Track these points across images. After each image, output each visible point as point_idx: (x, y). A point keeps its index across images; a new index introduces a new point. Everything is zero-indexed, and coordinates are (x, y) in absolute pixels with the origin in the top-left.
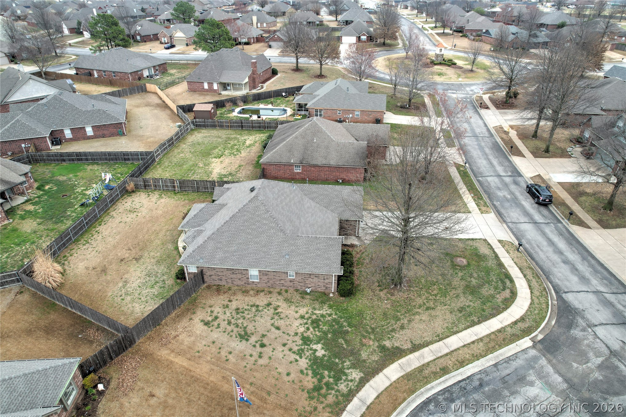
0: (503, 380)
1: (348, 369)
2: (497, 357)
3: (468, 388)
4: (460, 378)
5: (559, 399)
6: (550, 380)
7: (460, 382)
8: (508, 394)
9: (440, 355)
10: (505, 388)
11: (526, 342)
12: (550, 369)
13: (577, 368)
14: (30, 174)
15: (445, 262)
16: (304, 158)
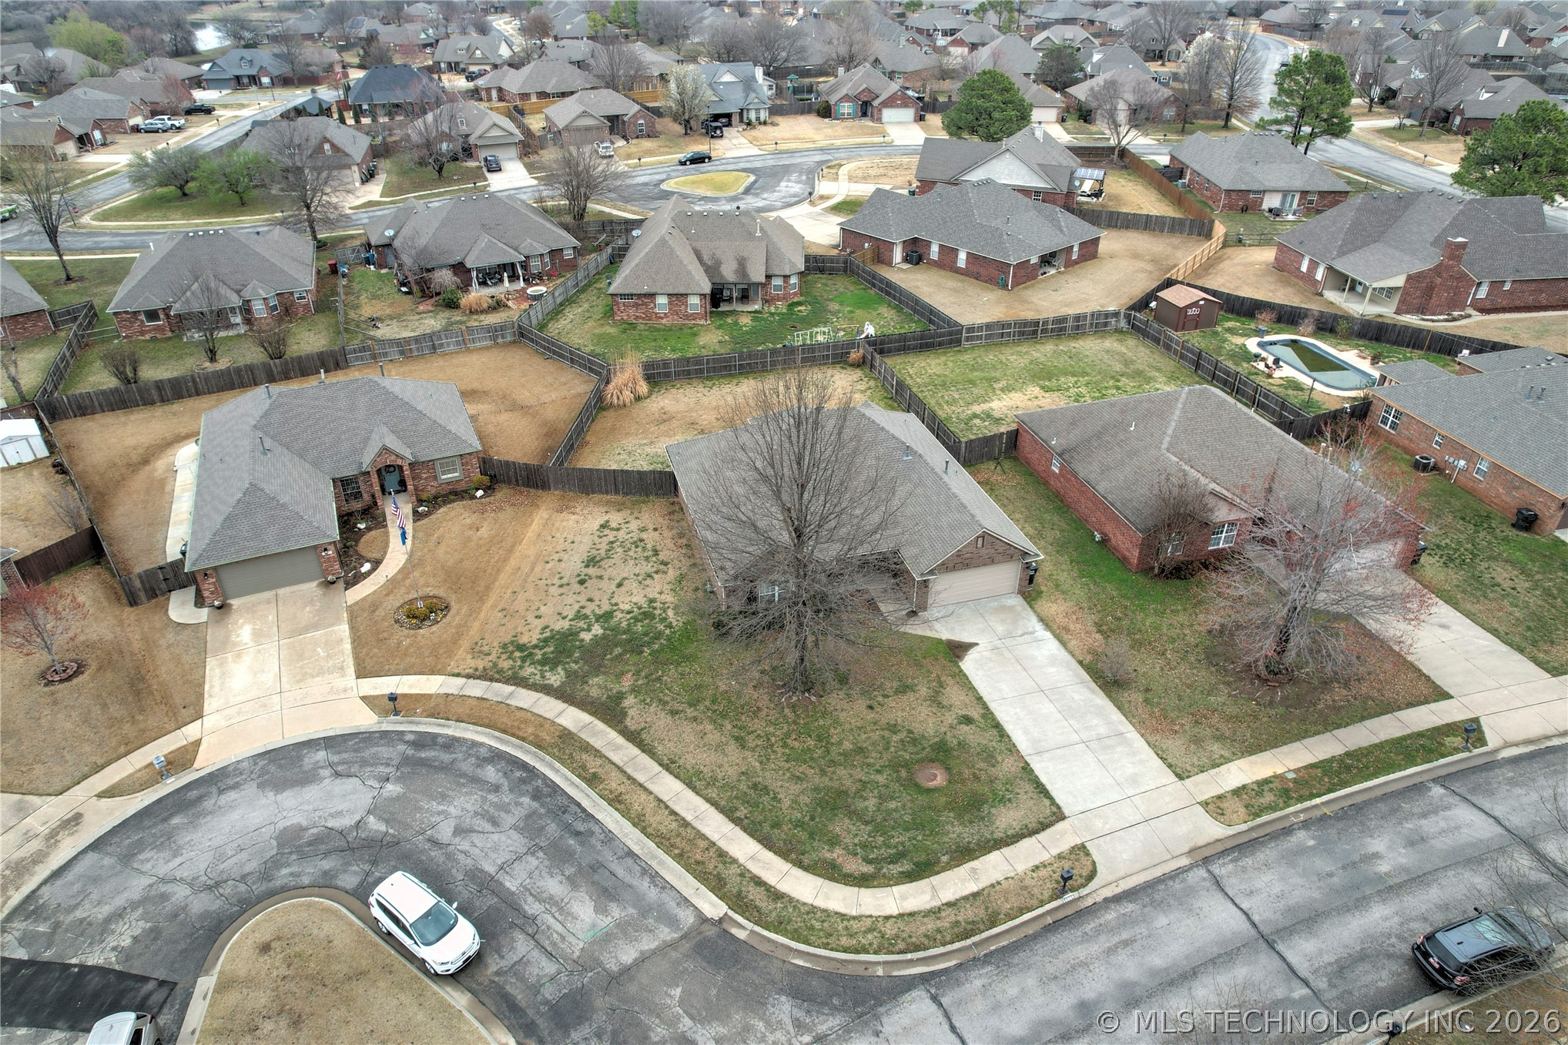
0: (596, 867)
1: (565, 669)
2: (654, 857)
3: (566, 815)
4: (585, 803)
5: (577, 953)
6: (621, 942)
7: (579, 805)
8: (567, 873)
9: (629, 771)
10: (580, 867)
11: (712, 906)
12: (648, 944)
13: (670, 996)
14: (794, 280)
15: (911, 749)
16: (1074, 449)
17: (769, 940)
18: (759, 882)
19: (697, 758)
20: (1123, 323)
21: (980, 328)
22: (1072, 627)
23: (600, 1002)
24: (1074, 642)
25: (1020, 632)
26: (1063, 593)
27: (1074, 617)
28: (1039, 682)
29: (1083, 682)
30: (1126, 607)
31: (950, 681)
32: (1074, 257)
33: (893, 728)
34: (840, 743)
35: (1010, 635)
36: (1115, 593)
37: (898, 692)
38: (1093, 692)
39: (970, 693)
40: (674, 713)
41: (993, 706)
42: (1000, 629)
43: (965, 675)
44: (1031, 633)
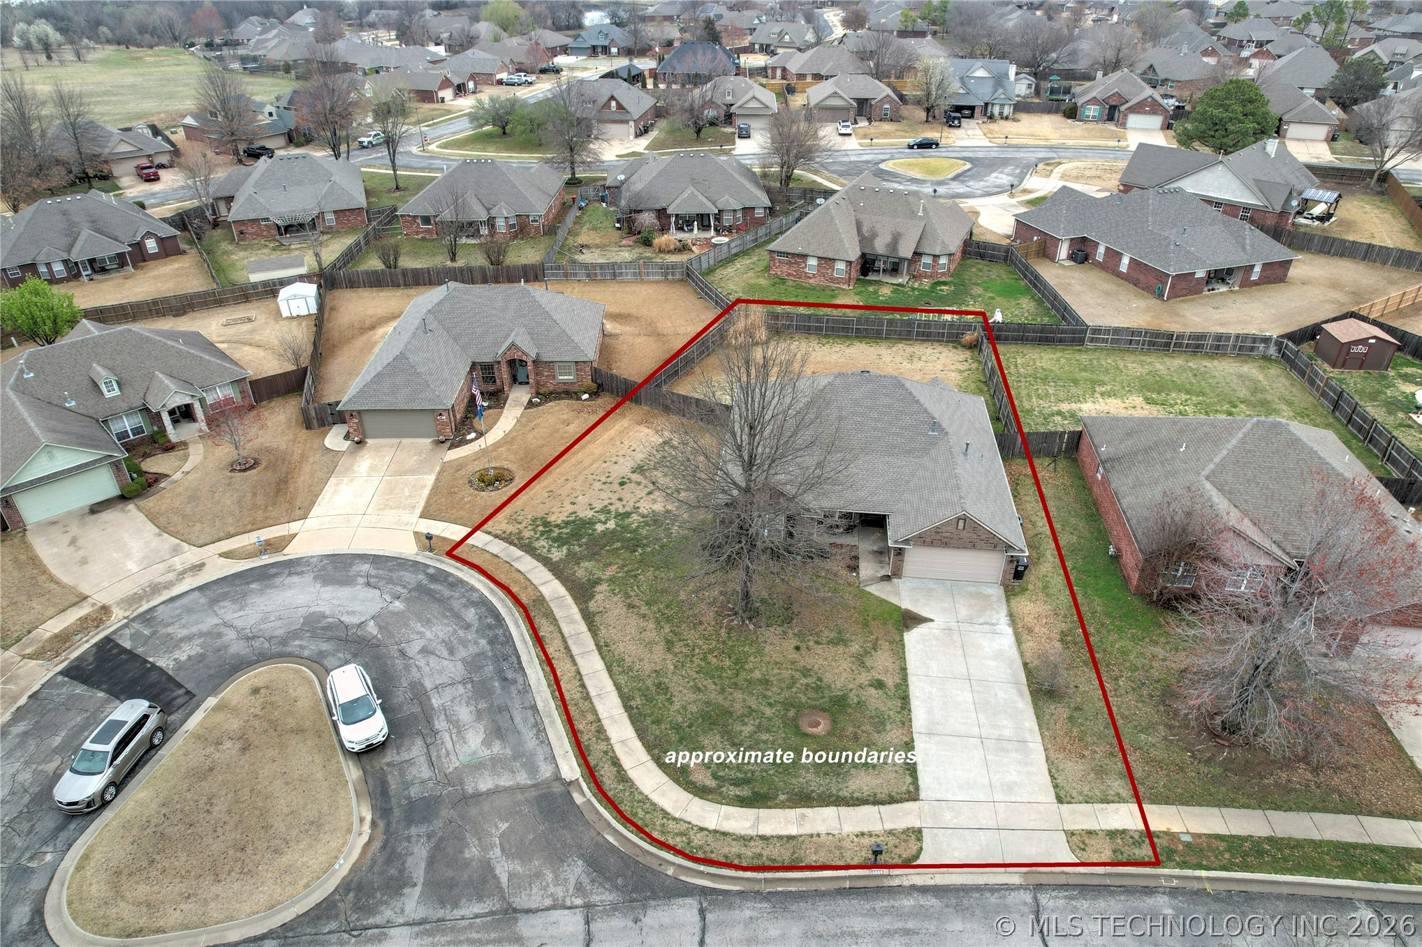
0: (504, 709)
1: (569, 549)
2: (550, 716)
3: (505, 663)
4: (524, 658)
5: (451, 770)
6: (486, 773)
7: (518, 657)
8: (479, 707)
9: (570, 642)
10: (492, 705)
11: (570, 769)
12: (505, 781)
13: (497, 827)
14: (943, 260)
15: (811, 694)
16: (1118, 459)
17: (597, 812)
18: (616, 762)
19: (628, 648)
20: (1272, 351)
21: (1107, 331)
22: (1037, 629)
23: (445, 813)
24: (1030, 644)
25: (982, 621)
26: (1047, 595)
27: (1044, 621)
28: (971, 671)
29: (1016, 683)
30: (1103, 625)
31: (886, 646)
32: (1254, 277)
33: (806, 672)
34: (752, 671)
35: (970, 621)
36: (1099, 609)
37: (831, 642)
38: (1021, 695)
39: (898, 663)
40: (631, 606)
41: (913, 681)
42: (964, 612)
43: (903, 645)
44: (992, 624)
